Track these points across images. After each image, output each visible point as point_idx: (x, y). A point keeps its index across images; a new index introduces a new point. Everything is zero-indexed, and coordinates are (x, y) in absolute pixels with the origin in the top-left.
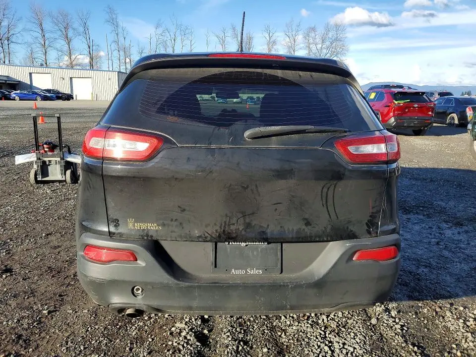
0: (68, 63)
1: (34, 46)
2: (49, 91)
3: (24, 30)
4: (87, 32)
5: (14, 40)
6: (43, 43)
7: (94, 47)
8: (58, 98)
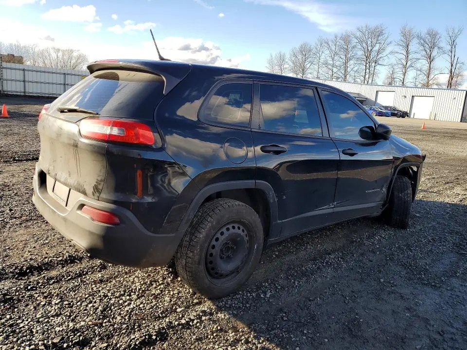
0: (425, 82)
1: (396, 67)
2: (386, 108)
3: (391, 53)
4: (453, 50)
5: (380, 63)
6: (405, 64)
7: (458, 65)
8: (393, 115)
